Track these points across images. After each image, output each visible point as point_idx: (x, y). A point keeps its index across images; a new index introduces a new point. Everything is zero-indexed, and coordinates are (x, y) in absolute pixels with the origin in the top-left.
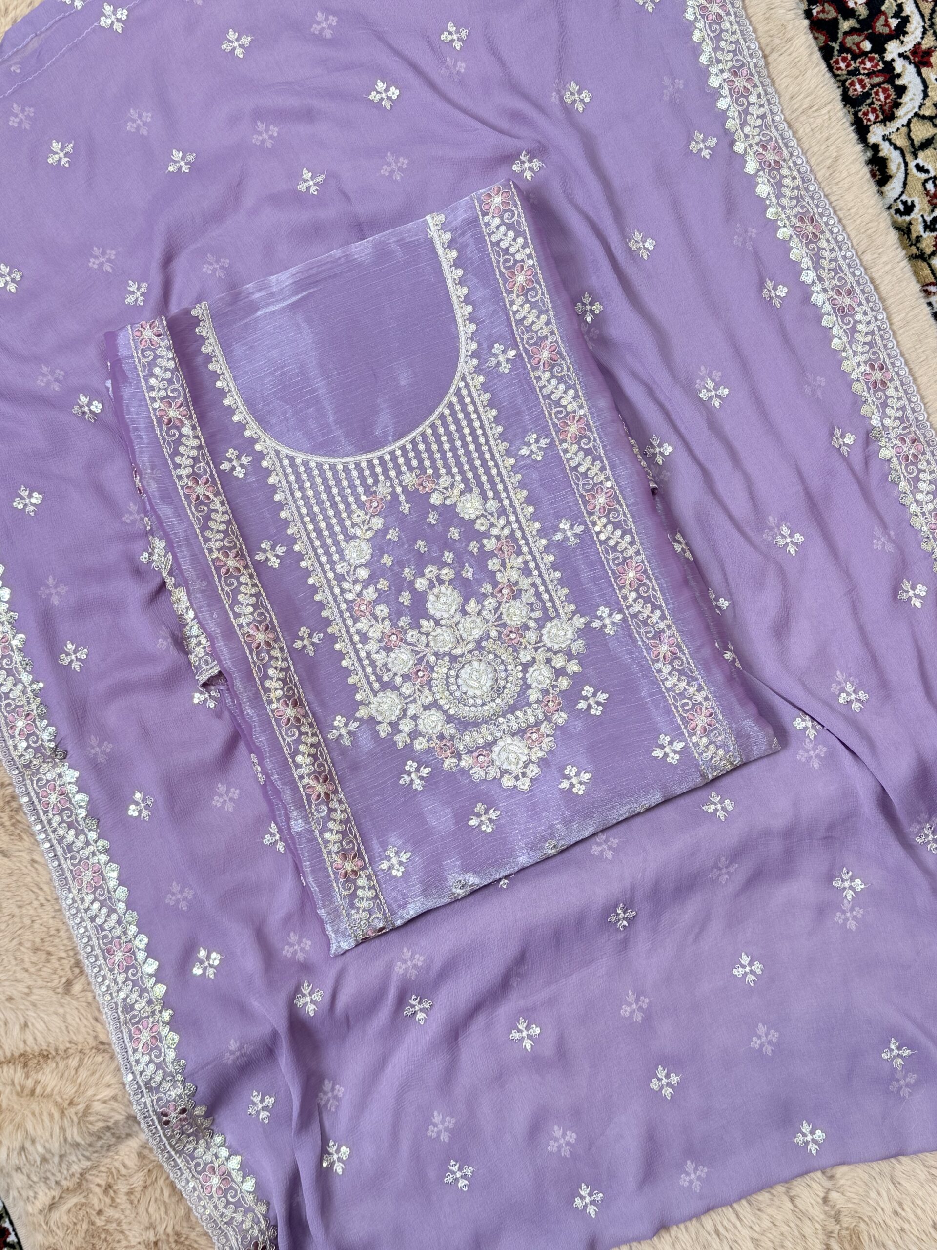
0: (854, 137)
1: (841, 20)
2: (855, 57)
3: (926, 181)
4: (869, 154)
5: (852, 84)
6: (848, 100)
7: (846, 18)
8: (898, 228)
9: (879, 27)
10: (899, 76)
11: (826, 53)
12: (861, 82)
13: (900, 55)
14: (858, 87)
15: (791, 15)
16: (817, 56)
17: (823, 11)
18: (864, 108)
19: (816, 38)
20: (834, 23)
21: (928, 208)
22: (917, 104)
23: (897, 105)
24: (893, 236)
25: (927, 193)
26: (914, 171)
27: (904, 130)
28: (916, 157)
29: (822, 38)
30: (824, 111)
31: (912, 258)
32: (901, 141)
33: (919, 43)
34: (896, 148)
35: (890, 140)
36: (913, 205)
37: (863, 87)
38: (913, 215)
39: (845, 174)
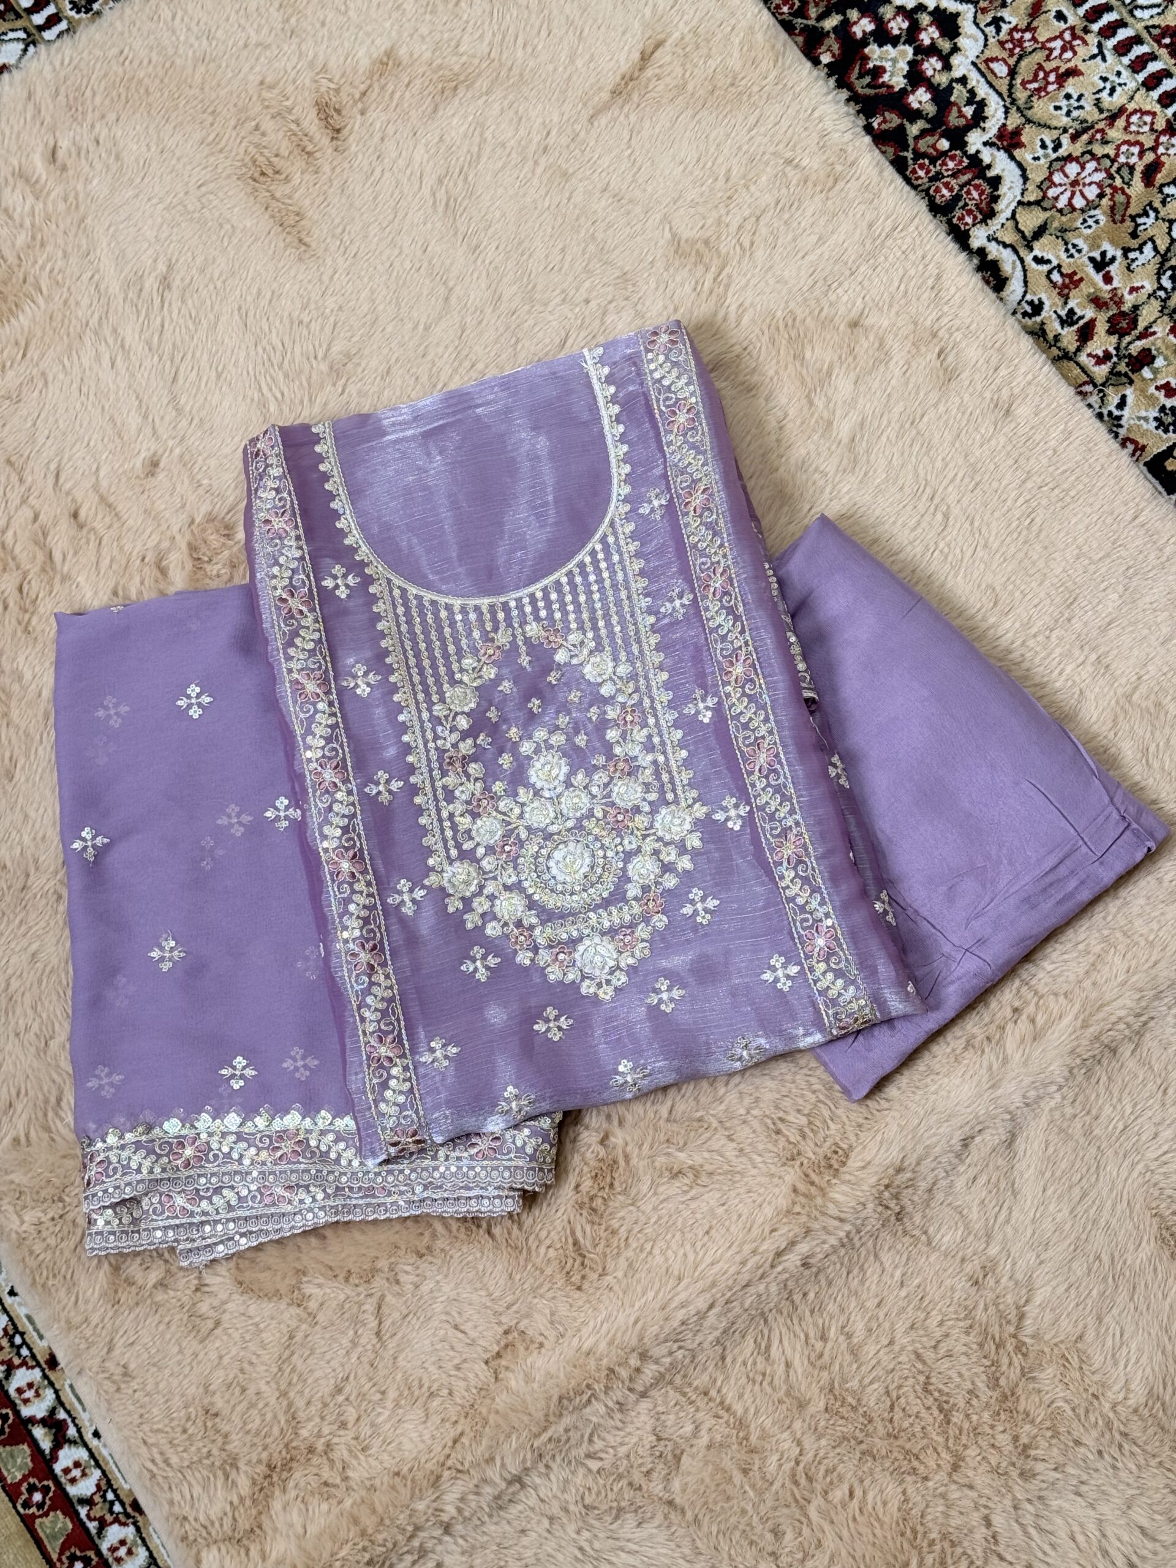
0: (952, 247)
1: (907, 125)
2: (933, 161)
3: (1050, 272)
4: (976, 261)
5: (938, 190)
6: (935, 209)
7: (912, 121)
8: (1031, 333)
9: (953, 120)
10: (989, 167)
11: (900, 165)
12: (947, 185)
13: (985, 144)
14: (945, 192)
15: (848, 136)
16: (890, 171)
17: (885, 121)
18: (958, 213)
19: (883, 153)
20: (901, 130)
21: (1059, 301)
22: (1018, 192)
23: (995, 199)
24: (1026, 343)
25: (1054, 285)
26: (1034, 265)
27: (1010, 224)
28: (1031, 249)
29: (891, 150)
30: (912, 228)
31: (1055, 360)
32: (1009, 237)
33: (1004, 125)
34: (1005, 246)
35: (996, 240)
36: (1041, 303)
37: (951, 190)
38: (1044, 314)
39: (953, 290)
